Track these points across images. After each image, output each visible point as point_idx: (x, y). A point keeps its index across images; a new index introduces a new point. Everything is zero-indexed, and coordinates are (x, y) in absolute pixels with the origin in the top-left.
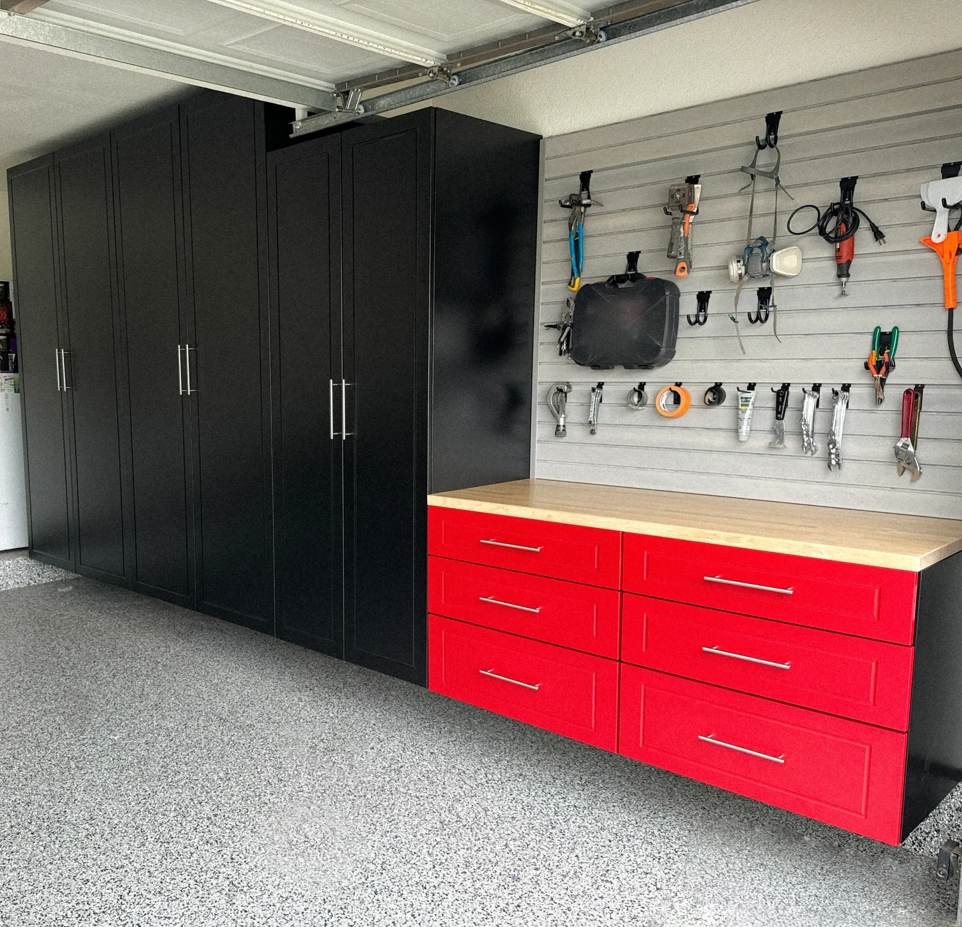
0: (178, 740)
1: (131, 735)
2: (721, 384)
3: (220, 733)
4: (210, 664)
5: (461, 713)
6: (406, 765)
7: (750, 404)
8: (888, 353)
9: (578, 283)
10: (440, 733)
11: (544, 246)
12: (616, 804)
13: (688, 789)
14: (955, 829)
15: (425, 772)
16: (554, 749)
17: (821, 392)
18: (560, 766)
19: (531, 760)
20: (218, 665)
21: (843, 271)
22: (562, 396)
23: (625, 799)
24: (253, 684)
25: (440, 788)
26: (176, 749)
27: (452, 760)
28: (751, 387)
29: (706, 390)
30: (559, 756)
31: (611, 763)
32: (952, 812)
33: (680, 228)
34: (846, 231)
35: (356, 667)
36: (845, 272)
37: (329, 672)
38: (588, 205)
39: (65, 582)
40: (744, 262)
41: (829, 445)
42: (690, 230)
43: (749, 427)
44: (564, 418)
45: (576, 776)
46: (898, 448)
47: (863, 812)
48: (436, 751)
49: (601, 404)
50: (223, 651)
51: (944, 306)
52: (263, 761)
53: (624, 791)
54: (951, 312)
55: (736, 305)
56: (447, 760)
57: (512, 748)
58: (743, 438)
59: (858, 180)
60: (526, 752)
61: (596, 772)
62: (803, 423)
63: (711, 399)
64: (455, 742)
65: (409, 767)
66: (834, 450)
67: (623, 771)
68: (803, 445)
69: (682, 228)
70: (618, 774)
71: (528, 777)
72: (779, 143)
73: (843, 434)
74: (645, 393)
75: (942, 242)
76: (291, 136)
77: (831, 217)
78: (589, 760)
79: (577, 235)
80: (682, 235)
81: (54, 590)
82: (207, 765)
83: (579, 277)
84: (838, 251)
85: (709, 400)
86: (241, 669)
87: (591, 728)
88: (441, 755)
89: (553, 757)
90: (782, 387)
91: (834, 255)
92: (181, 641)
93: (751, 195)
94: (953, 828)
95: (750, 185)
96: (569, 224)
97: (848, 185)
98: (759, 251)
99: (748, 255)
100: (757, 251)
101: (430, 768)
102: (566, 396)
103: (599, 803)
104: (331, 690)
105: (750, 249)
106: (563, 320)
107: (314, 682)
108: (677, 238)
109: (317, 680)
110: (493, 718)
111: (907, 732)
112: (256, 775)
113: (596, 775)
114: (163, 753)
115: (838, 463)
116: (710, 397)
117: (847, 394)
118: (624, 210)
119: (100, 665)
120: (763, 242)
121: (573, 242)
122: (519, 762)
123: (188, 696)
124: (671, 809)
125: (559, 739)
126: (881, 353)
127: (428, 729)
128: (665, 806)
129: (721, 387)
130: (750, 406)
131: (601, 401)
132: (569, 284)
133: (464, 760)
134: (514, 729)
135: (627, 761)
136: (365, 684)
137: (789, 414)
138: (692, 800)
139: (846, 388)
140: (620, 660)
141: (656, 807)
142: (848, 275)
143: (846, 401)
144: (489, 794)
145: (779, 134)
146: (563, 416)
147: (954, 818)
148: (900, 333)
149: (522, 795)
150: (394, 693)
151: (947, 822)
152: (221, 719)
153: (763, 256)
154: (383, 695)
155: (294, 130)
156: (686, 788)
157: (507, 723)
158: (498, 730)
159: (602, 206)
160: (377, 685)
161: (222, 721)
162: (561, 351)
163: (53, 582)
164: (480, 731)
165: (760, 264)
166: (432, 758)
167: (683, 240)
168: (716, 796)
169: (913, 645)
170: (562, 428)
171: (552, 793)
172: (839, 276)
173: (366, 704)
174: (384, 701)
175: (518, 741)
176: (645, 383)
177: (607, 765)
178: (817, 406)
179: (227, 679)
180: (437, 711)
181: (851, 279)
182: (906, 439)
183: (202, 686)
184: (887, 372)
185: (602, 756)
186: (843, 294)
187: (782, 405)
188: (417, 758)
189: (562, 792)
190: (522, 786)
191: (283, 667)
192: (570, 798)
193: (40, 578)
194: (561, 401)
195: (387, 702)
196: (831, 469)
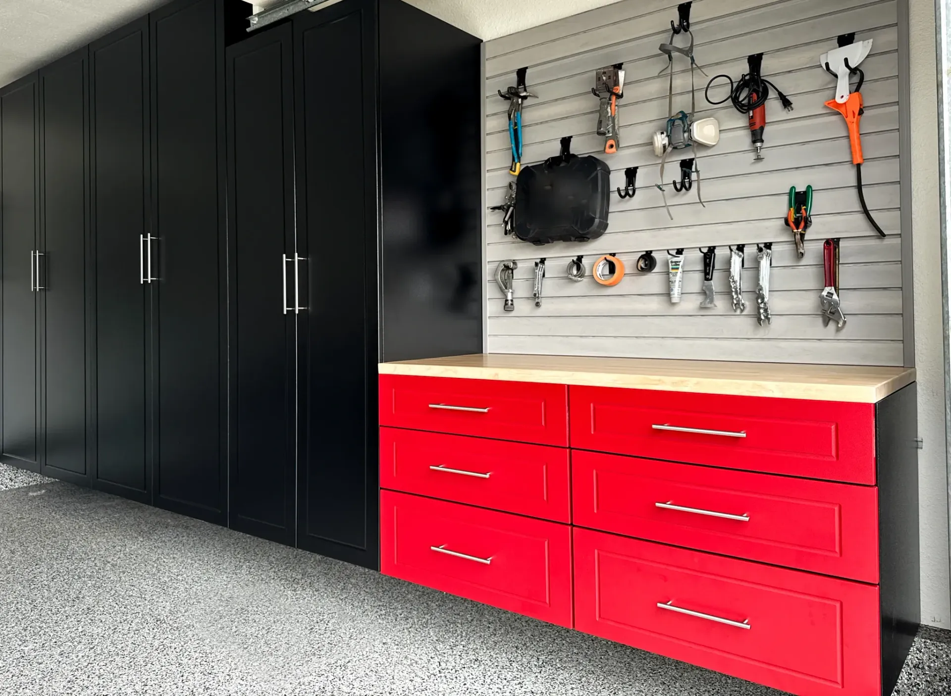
0: (99, 648)
1: (46, 645)
2: (651, 252)
3: (153, 636)
4: (164, 562)
5: (420, 598)
6: (355, 660)
7: (680, 267)
8: (805, 209)
9: (518, 168)
10: (396, 620)
11: (488, 138)
12: (574, 686)
13: (646, 662)
14: (915, 689)
15: (374, 666)
16: (511, 629)
17: (745, 251)
18: (516, 647)
19: (487, 643)
20: (172, 562)
21: (757, 136)
22: (509, 272)
23: (584, 679)
24: (206, 580)
25: (388, 683)
26: (93, 659)
27: (405, 650)
28: (680, 252)
29: (638, 258)
30: (516, 636)
31: (568, 640)
32: (910, 669)
33: (607, 108)
34: (758, 99)
35: (318, 557)
36: (759, 138)
37: (290, 563)
38: (525, 98)
39: (39, 487)
40: (667, 133)
41: (757, 299)
42: (616, 111)
43: (680, 289)
44: (512, 293)
45: (532, 657)
46: (823, 296)
47: (839, 680)
48: (389, 640)
49: (544, 279)
50: (183, 548)
51: (852, 163)
52: (192, 667)
53: (582, 670)
54: (859, 166)
55: (662, 176)
56: (399, 650)
57: (469, 631)
58: (675, 299)
59: (763, 56)
60: (483, 634)
61: (553, 650)
62: (731, 280)
63: (643, 266)
64: (410, 630)
65: (357, 662)
66: (763, 304)
67: (581, 647)
68: (733, 302)
69: (609, 108)
70: (575, 651)
71: (483, 662)
72: (691, 29)
73: (769, 291)
74: (583, 265)
75: (845, 103)
76: (248, 30)
77: (742, 89)
78: (546, 638)
79: (516, 124)
80: (609, 115)
81: (25, 494)
82: (124, 676)
83: (520, 162)
84: (751, 118)
85: (641, 267)
86: (196, 565)
87: (546, 602)
88: (393, 644)
89: (510, 638)
90: (708, 250)
91: (748, 125)
92: (142, 539)
93: (669, 77)
94: (913, 687)
95: (668, 66)
96: (508, 114)
97: (755, 61)
98: (680, 122)
99: (671, 127)
100: (678, 122)
101: (381, 660)
102: (512, 273)
103: (557, 686)
104: (288, 582)
105: (671, 121)
106: (507, 201)
107: (272, 574)
108: (605, 116)
109: (275, 572)
110: (452, 600)
111: (878, 584)
112: (180, 684)
113: (553, 653)
114: (77, 664)
115: (767, 317)
116: (642, 264)
117: (770, 251)
118: (556, 100)
119: (42, 568)
120: (684, 116)
121: (512, 130)
122: (475, 646)
123: (129, 596)
124: (630, 687)
125: (517, 617)
126: (798, 210)
127: (383, 617)
128: (625, 683)
129: (652, 254)
130: (680, 270)
131: (544, 276)
132: (511, 170)
133: (418, 648)
134: (472, 610)
135: (584, 636)
136: (325, 573)
137: (716, 275)
138: (651, 675)
139: (768, 246)
140: (572, 524)
141: (615, 686)
142: (762, 141)
143: (770, 259)
144: (441, 685)
145: (691, 21)
146: (511, 291)
147: (913, 676)
148: (813, 192)
149: (476, 684)
150: (353, 581)
151: (906, 681)
152: (157, 621)
153: (684, 126)
154: (342, 584)
155: (251, 25)
156: (643, 661)
157: (466, 604)
158: (456, 612)
159: (538, 98)
160: (337, 574)
161: (159, 622)
162: (506, 231)
163: (26, 487)
164: (437, 615)
165: (682, 133)
166: (383, 649)
167: (610, 119)
168: (674, 668)
169: (876, 485)
170: (510, 302)
171: (508, 679)
172: (754, 142)
173: (322, 594)
174: (342, 590)
175: (475, 623)
176: (582, 256)
177: (564, 642)
178: (743, 266)
179: (177, 576)
180: (396, 597)
181: (765, 145)
182: (830, 288)
183: (147, 586)
184: (806, 227)
185: (559, 632)
186: (759, 159)
187: (710, 266)
188: (367, 650)
189: (519, 677)
190: (477, 673)
191: (242, 560)
192: (527, 683)
193: (13, 483)
194: (508, 277)
195: (344, 591)
196: (761, 325)
